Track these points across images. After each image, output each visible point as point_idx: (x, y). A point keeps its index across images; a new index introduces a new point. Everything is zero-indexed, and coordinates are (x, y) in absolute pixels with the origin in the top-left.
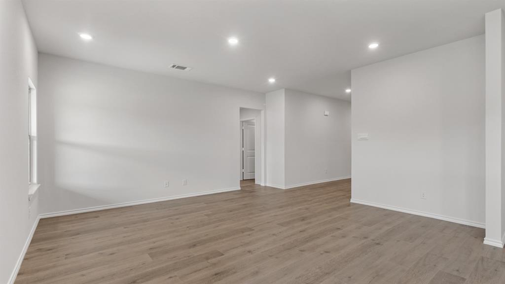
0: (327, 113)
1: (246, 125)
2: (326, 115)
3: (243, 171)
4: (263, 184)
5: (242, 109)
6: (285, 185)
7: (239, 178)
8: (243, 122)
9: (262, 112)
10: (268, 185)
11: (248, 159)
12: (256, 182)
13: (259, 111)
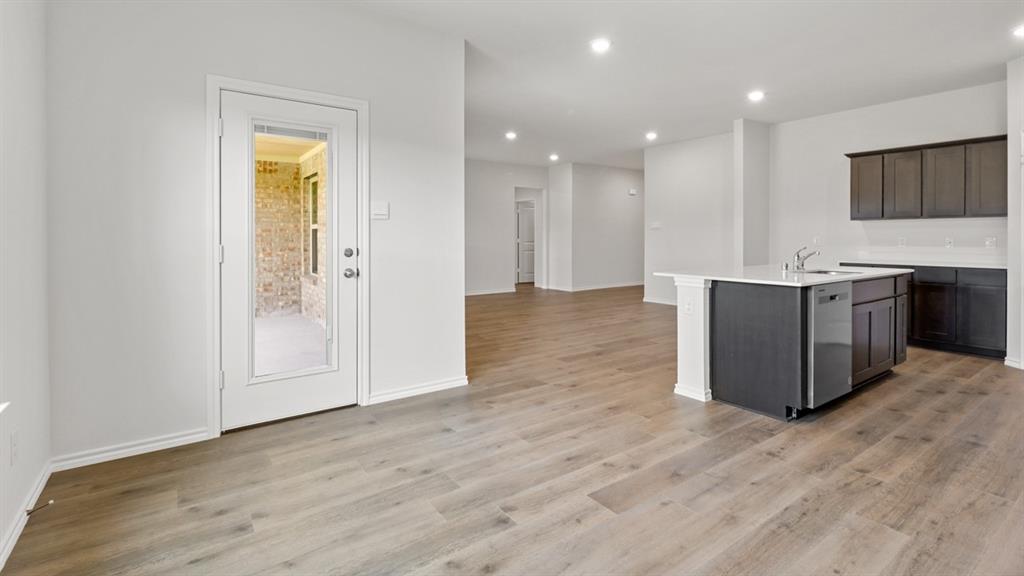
0: (632, 191)
1: (523, 207)
2: (632, 195)
3: (519, 270)
4: (544, 287)
5: (516, 189)
6: (573, 286)
7: (514, 281)
8: (518, 203)
9: (544, 192)
10: (551, 287)
11: (526, 255)
12: (536, 285)
13: (540, 191)
